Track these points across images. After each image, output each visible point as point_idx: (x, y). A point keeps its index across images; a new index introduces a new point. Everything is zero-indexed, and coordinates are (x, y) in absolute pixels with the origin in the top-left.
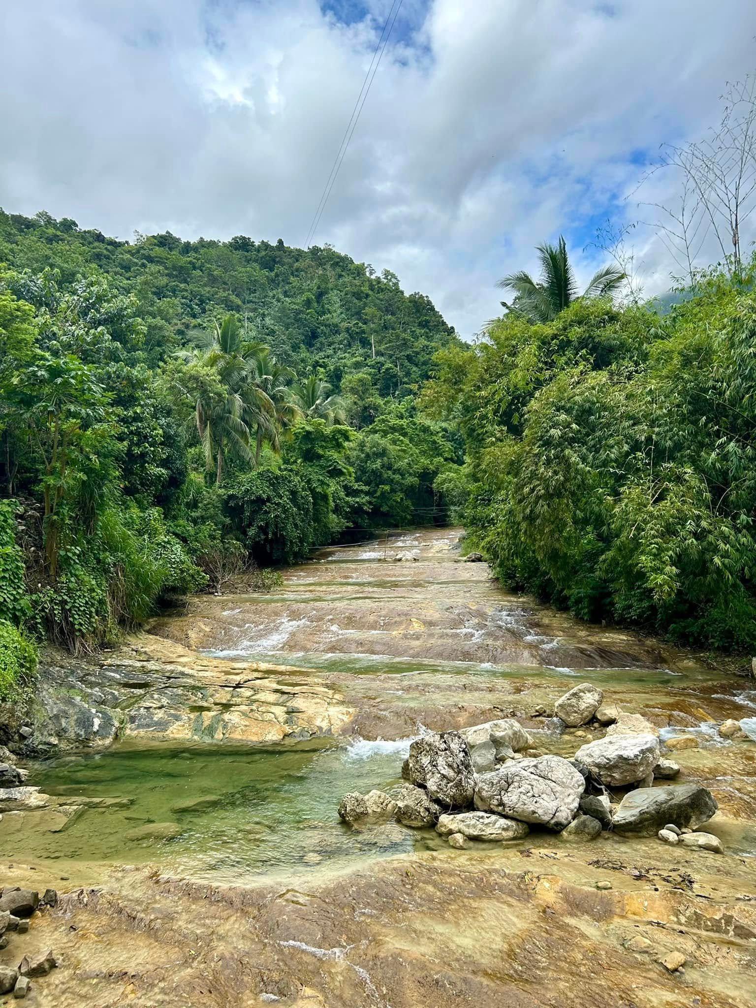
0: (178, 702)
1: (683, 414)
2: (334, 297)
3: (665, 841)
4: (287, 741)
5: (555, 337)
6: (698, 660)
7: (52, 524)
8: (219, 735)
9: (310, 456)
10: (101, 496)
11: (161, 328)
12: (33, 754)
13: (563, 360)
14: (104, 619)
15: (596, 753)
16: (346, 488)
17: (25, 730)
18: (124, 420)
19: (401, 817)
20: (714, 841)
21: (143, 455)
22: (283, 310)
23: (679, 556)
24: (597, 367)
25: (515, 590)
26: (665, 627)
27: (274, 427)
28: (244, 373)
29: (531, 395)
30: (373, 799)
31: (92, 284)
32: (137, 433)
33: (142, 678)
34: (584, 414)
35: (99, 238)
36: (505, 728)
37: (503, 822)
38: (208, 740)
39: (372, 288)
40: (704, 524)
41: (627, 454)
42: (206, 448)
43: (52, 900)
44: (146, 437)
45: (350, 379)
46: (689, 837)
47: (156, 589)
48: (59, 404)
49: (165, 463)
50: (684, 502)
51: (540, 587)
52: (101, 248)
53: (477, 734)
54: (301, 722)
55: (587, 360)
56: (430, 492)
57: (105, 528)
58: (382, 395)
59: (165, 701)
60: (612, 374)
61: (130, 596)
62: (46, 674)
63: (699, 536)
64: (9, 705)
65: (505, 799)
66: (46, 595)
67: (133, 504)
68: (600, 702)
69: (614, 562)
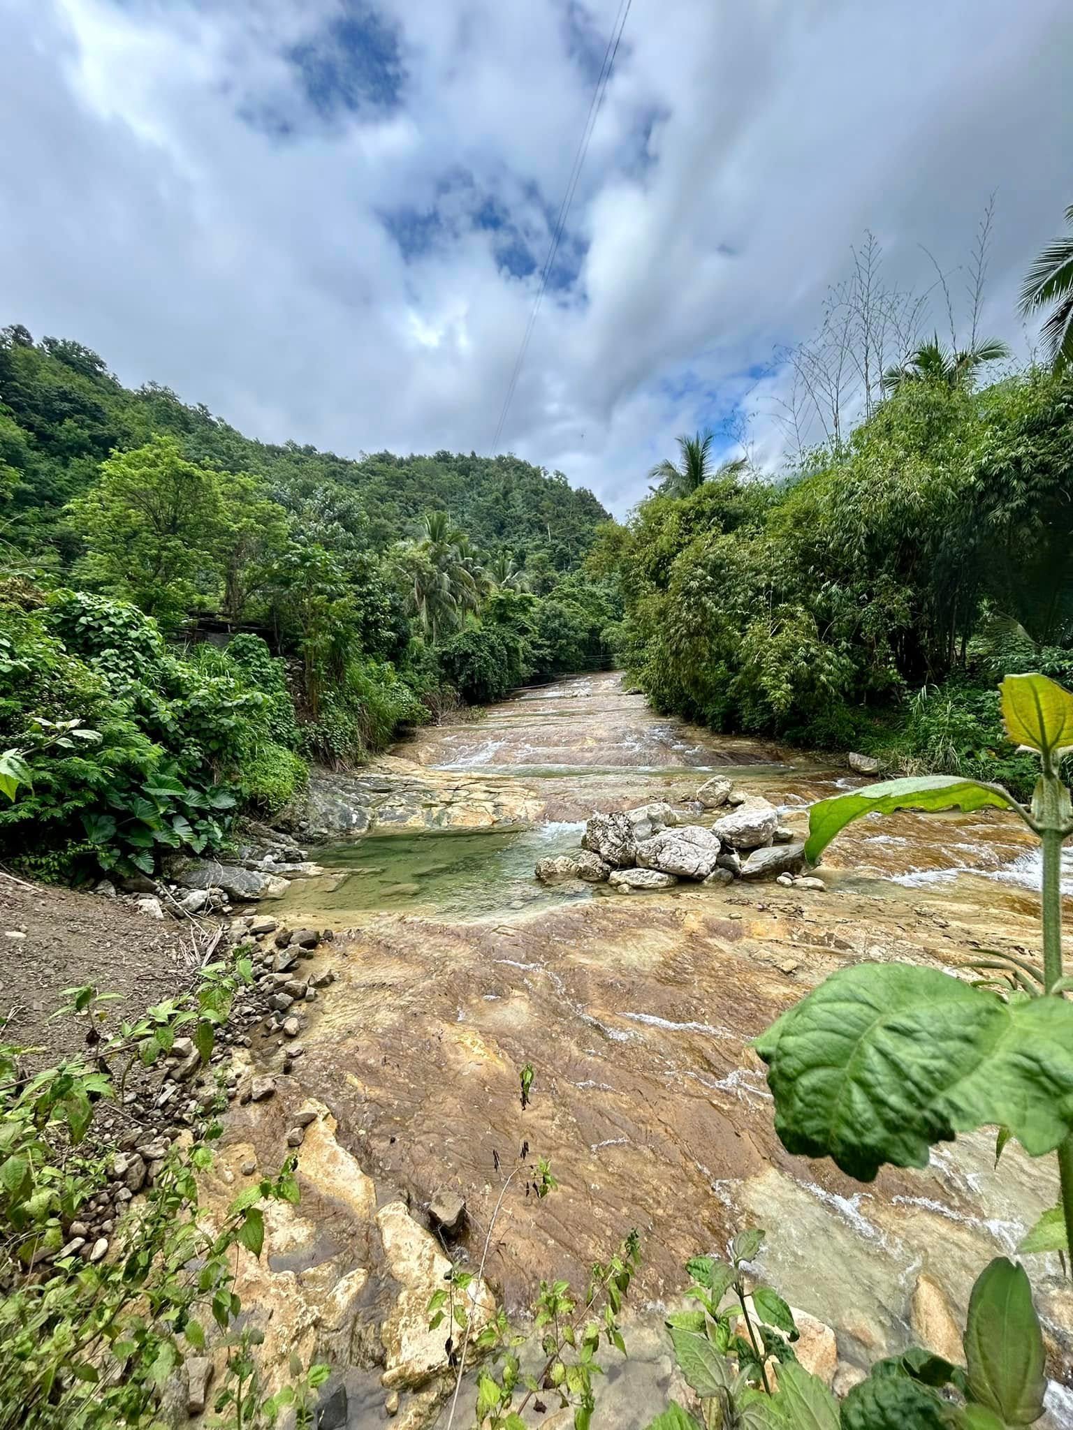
0: (413, 801)
1: (795, 565)
2: (517, 495)
3: (782, 884)
4: (496, 826)
5: (692, 508)
6: (807, 757)
7: (312, 675)
8: (444, 823)
9: (503, 619)
10: (347, 653)
11: (385, 526)
12: (310, 841)
13: (699, 527)
14: (356, 745)
15: (729, 825)
16: (532, 643)
17: (303, 824)
18: (360, 595)
19: (581, 874)
20: (820, 883)
21: (377, 621)
22: (477, 507)
23: (793, 676)
24: (726, 531)
25: (665, 713)
26: (781, 734)
27: (475, 598)
28: (449, 556)
29: (674, 555)
30: (560, 863)
31: (326, 490)
32: (371, 605)
33: (385, 786)
34: (715, 569)
35: (334, 459)
36: (658, 809)
37: (658, 875)
38: (437, 827)
39: (546, 486)
40: (812, 650)
41: (752, 598)
42: (424, 617)
43: (329, 937)
44: (377, 607)
45: (531, 559)
46: (800, 881)
47: (393, 722)
48: (310, 583)
49: (393, 628)
50: (796, 634)
51: (684, 709)
52: (336, 466)
53: (637, 815)
54: (505, 813)
55: (718, 525)
56: (598, 644)
57: (351, 677)
58: (558, 570)
59: (404, 801)
60: (738, 536)
61: (374, 728)
62: (315, 785)
63: (809, 659)
64: (290, 806)
65: (660, 859)
66: (311, 728)
67: (371, 660)
68: (731, 789)
69: (741, 686)
